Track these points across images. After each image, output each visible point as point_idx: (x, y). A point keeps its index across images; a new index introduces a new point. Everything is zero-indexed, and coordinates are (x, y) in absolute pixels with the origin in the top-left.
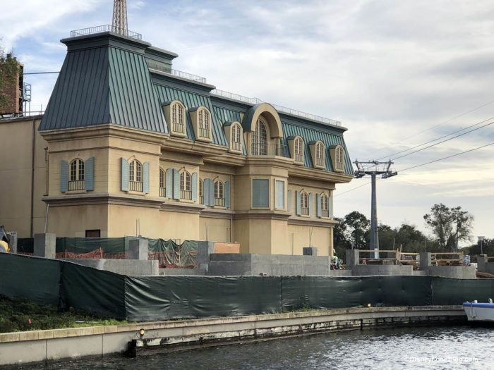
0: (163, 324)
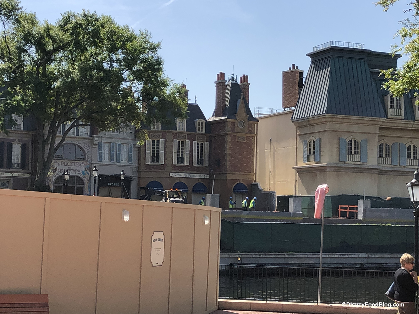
0: (262, 254)
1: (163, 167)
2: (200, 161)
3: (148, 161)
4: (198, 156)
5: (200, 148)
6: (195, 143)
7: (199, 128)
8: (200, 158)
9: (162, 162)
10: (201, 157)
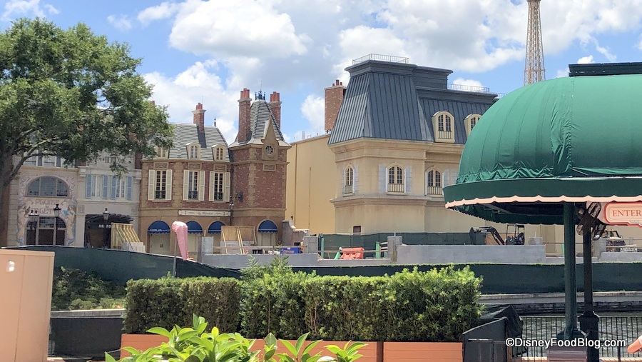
1: (170, 203)
2: (219, 195)
3: (152, 197)
4: (216, 190)
5: (219, 179)
6: (212, 174)
7: (218, 155)
8: (218, 191)
9: (168, 197)
10: (221, 190)
